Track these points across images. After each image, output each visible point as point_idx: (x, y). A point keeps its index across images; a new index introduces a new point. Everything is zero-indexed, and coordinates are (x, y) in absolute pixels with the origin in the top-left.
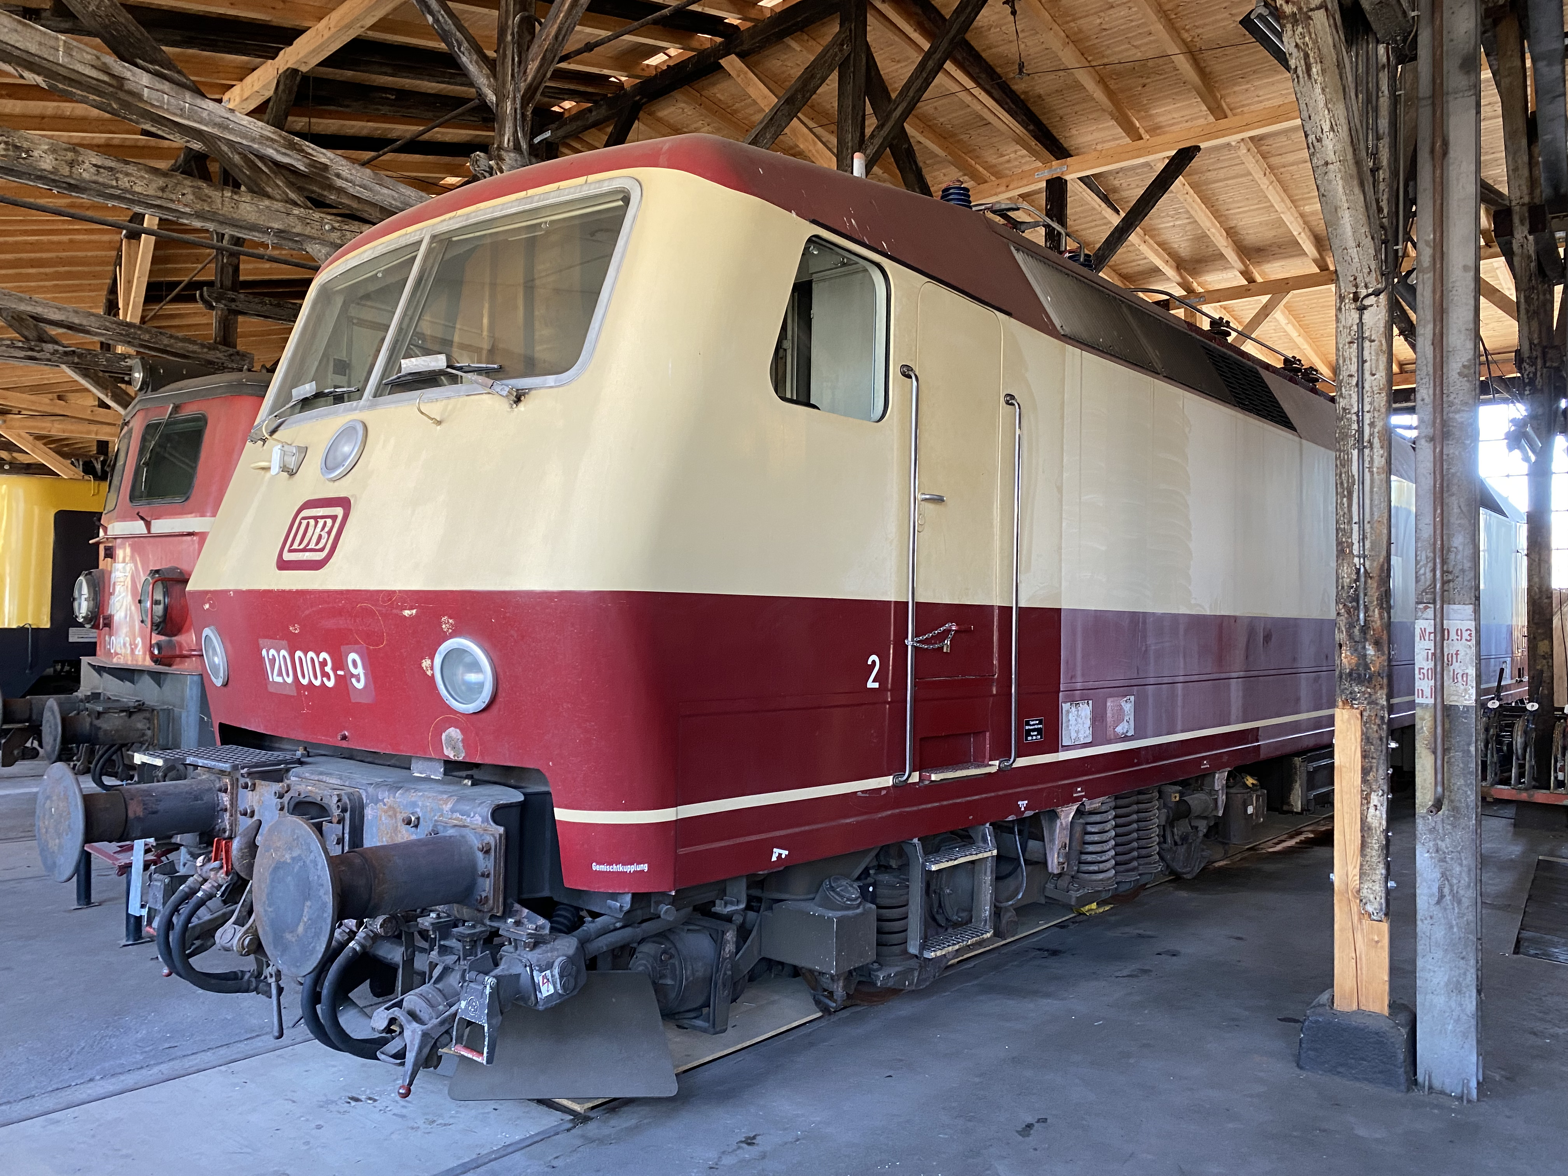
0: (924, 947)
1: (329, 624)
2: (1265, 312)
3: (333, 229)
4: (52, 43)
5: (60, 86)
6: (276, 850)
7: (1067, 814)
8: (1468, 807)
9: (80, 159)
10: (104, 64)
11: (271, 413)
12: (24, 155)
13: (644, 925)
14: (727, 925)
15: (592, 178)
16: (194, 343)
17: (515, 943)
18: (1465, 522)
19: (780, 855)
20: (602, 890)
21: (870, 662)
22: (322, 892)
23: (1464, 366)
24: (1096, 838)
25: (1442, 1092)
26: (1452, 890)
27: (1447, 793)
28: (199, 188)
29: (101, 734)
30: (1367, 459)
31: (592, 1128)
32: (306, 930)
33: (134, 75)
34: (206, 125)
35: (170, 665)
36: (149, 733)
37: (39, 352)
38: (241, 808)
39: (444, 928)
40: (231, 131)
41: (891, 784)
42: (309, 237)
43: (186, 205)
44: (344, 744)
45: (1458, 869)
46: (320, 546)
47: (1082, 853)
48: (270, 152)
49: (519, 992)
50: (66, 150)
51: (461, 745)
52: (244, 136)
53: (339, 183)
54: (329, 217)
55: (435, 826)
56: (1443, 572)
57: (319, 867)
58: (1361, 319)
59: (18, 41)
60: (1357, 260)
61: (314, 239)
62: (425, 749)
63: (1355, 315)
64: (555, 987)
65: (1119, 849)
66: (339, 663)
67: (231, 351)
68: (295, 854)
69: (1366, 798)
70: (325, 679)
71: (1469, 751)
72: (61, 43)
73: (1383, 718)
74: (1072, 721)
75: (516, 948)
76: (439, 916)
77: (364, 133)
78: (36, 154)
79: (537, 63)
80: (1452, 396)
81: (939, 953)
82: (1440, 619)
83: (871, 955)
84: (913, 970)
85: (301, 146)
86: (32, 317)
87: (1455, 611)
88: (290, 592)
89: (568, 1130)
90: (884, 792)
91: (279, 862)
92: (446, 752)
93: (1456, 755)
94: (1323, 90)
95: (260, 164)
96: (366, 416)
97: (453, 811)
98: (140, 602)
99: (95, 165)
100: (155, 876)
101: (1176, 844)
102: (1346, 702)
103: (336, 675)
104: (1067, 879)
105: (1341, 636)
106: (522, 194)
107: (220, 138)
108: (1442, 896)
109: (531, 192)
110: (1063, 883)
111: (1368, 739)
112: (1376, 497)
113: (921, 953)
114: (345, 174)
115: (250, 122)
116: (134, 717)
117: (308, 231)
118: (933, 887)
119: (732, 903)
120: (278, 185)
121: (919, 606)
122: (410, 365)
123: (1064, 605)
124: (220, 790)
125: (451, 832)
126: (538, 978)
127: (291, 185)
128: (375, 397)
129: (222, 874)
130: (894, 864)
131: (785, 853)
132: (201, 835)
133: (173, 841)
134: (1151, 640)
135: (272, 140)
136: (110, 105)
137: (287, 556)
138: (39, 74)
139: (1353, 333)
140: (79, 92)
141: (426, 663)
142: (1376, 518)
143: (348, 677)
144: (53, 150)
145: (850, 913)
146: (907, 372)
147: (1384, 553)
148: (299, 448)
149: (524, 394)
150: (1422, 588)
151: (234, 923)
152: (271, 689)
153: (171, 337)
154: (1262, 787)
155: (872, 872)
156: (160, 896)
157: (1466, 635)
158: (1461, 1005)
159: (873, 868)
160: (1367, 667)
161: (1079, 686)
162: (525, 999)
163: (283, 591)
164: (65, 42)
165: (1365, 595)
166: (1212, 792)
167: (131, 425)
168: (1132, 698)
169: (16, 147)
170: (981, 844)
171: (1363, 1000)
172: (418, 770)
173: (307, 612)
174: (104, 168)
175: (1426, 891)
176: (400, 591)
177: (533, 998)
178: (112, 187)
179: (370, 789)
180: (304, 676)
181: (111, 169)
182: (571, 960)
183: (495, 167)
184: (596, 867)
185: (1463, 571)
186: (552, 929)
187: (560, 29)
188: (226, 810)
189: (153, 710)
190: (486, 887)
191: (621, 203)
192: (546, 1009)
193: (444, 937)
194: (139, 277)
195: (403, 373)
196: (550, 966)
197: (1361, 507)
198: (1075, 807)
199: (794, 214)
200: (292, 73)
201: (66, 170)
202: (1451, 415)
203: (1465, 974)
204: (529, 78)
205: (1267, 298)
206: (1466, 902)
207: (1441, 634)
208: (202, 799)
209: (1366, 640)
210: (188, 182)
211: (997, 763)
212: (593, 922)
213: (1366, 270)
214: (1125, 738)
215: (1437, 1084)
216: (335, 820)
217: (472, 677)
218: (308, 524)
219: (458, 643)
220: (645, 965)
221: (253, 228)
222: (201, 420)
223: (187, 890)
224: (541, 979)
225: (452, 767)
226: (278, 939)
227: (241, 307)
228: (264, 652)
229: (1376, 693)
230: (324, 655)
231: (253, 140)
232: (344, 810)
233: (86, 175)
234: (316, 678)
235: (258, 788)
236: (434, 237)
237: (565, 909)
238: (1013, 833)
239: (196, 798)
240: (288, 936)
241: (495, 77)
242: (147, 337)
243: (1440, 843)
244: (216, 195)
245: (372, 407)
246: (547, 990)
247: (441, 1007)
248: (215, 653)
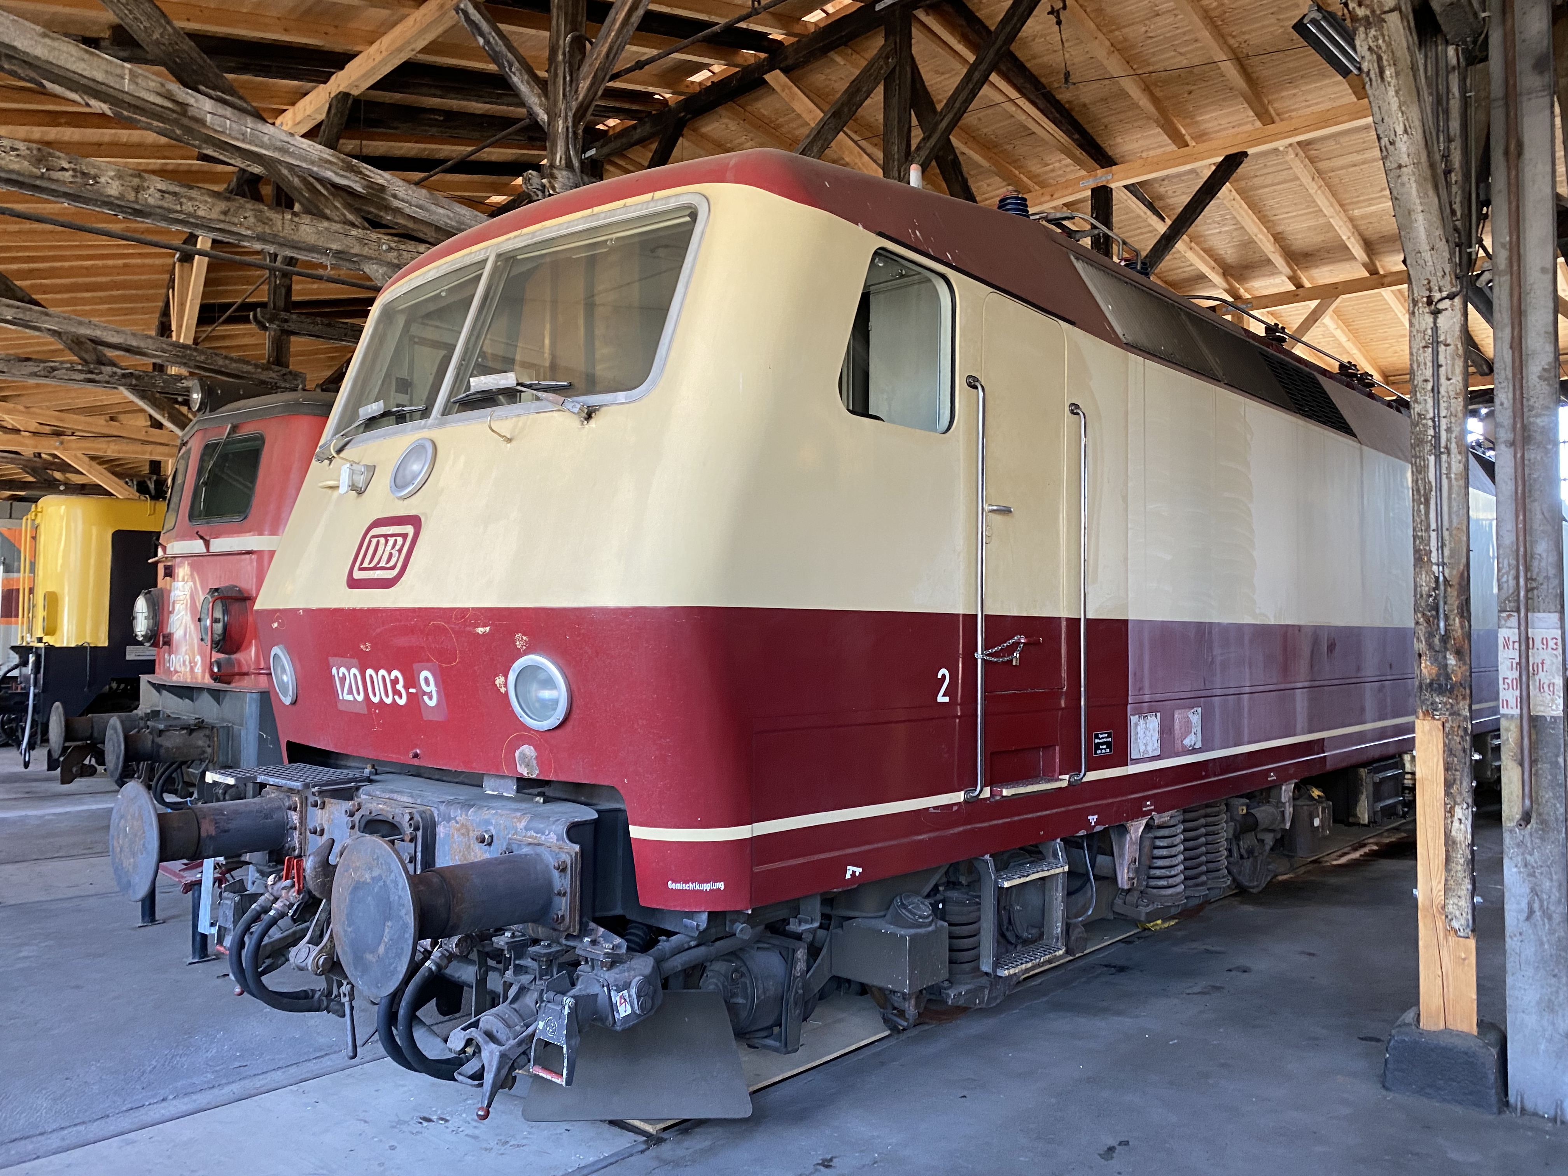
0: (997, 965)
1: (402, 641)
2: (1313, 318)
3: (391, 249)
4: (119, 71)
5: (125, 113)
6: (356, 870)
7: (1137, 828)
8: (1557, 820)
9: (146, 185)
10: (169, 91)
11: (336, 432)
12: (91, 182)
13: (718, 943)
14: (798, 943)
15: (659, 194)
16: (248, 363)
17: (592, 962)
18: (1548, 528)
19: (854, 872)
20: (678, 909)
21: (939, 676)
22: (403, 912)
23: (1544, 370)
24: (1164, 852)
25: (1535, 1114)
26: (1541, 906)
27: (1535, 806)
28: (261, 211)
29: (162, 751)
30: (1444, 465)
31: (665, 1150)
32: (387, 951)
33: (197, 101)
34: (266, 149)
35: (229, 683)
36: (209, 750)
37: (97, 374)
38: (311, 826)
39: (519, 948)
40: (292, 154)
41: (962, 799)
42: (366, 257)
43: (248, 228)
44: (416, 762)
45: (1548, 884)
46: (391, 563)
47: (1151, 868)
48: (329, 174)
49: (596, 1012)
50: (131, 175)
51: (534, 762)
52: (305, 160)
53: (396, 203)
54: (386, 237)
55: (509, 844)
56: (1527, 580)
57: (400, 886)
58: (1435, 323)
59: (85, 70)
60: (1430, 263)
61: (371, 258)
62: (498, 767)
63: (1429, 319)
64: (632, 1008)
65: (1188, 863)
66: (412, 681)
67: (284, 371)
68: (376, 873)
69: (1450, 812)
70: (396, 697)
71: (1557, 763)
72: (127, 72)
73: (1466, 729)
74: (1141, 734)
75: (593, 967)
76: (513, 936)
77: (412, 154)
78: (103, 180)
79: (588, 82)
80: (1532, 400)
81: (1012, 971)
82: (1524, 627)
83: (944, 974)
84: (982, 988)
85: (358, 168)
86: (91, 340)
87: (1540, 619)
88: (361, 610)
89: (642, 1152)
90: (955, 808)
91: (358, 882)
92: (520, 770)
93: (1544, 767)
94: (1397, 92)
95: (319, 187)
96: (435, 434)
97: (527, 829)
98: (200, 620)
99: (160, 191)
100: (225, 894)
101: (1242, 857)
102: (1426, 713)
103: (408, 693)
104: (1136, 894)
105: (1421, 646)
106: (588, 212)
107: (280, 162)
108: (1531, 912)
109: (597, 209)
110: (1132, 898)
111: (1450, 750)
112: (1454, 504)
113: (994, 971)
114: (401, 194)
115: (309, 146)
116: (194, 734)
117: (366, 251)
118: (1002, 904)
119: (806, 922)
120: (336, 207)
121: (988, 618)
122: (480, 383)
123: (1131, 617)
124: (290, 808)
125: (525, 850)
126: (616, 998)
127: (348, 206)
128: (443, 415)
129: (293, 893)
130: (963, 880)
131: (858, 870)
132: (270, 854)
133: (243, 859)
134: (1217, 651)
135: (330, 162)
136: (173, 131)
137: (358, 575)
138: (105, 102)
139: (1427, 337)
140: (144, 119)
141: (500, 680)
142: (1455, 524)
143: (420, 695)
144: (119, 176)
145: (922, 931)
146: (973, 383)
147: (1464, 560)
148: (367, 467)
149: (595, 411)
150: (1504, 597)
151: (309, 942)
152: (341, 707)
153: (226, 357)
154: (1328, 799)
155: (941, 888)
156: (230, 914)
157: (1551, 644)
158: (1553, 1024)
159: (942, 884)
160: (1448, 677)
161: (1147, 698)
162: (602, 1019)
163: (354, 610)
164: (130, 70)
165: (1445, 603)
166: (1279, 804)
167: (189, 446)
168: (1199, 710)
169: (84, 174)
170: (1052, 860)
171: (1450, 1018)
172: (490, 787)
173: (378, 631)
174: (168, 193)
175: (1514, 906)
176: (473, 609)
177: (610, 1018)
178: (177, 212)
179: (442, 808)
180: (375, 695)
181: (175, 194)
182: (647, 980)
183: (548, 185)
184: (671, 885)
185: (1547, 578)
186: (629, 949)
187: (610, 49)
188: (295, 829)
189: (213, 728)
190: (563, 906)
191: (688, 219)
192: (623, 1030)
193: (519, 956)
194: (192, 300)
195: (472, 391)
196: (627, 986)
197: (1439, 514)
198: (1144, 822)
199: (860, 227)
200: (344, 96)
201: (131, 196)
202: (1532, 420)
203: (1557, 992)
204: (581, 97)
205: (1316, 302)
206: (1557, 918)
207: (1526, 643)
208: (272, 818)
209: (1446, 649)
210: (249, 206)
211: (1067, 777)
212: (667, 941)
213: (1440, 274)
214: (1194, 751)
215: (1529, 1106)
216: (407, 838)
217: (546, 694)
218: (378, 542)
219: (531, 660)
220: (716, 985)
221: (312, 249)
222: (260, 439)
223: (258, 908)
224: (618, 999)
225: (524, 784)
226: (358, 959)
227: (292, 327)
228: (334, 670)
229: (1458, 703)
230: (395, 673)
231: (313, 163)
232: (417, 829)
233: (151, 201)
234: (387, 696)
235: (327, 806)
236: (499, 256)
237: (636, 927)
238: (1083, 848)
239: (266, 817)
240: (369, 957)
241: (546, 95)
242: (202, 358)
243: (1528, 857)
244: (276, 217)
245: (440, 425)
246: (624, 1011)
247: (518, 1028)
248: (284, 671)
